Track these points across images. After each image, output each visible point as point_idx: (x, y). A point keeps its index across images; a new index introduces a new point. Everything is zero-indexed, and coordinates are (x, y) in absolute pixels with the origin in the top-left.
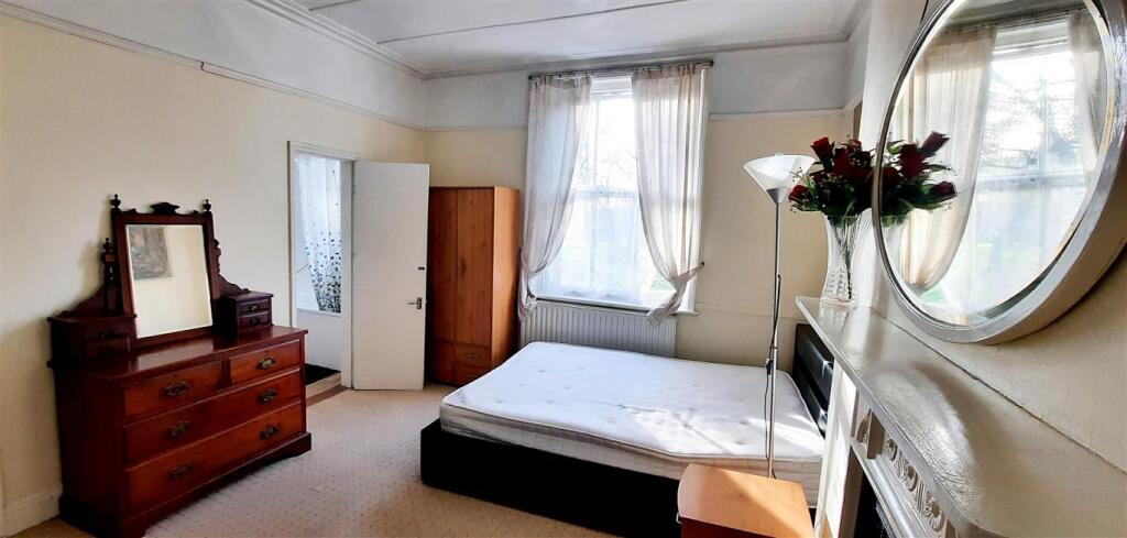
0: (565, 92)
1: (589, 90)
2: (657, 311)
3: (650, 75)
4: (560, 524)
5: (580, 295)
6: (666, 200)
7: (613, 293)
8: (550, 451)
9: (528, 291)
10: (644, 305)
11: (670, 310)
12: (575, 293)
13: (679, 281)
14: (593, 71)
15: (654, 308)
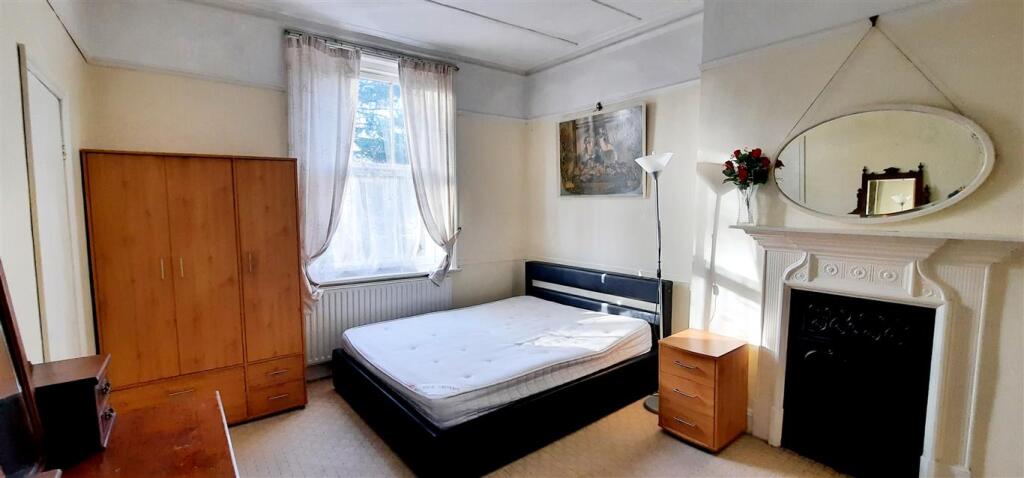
0: (333, 61)
1: (359, 63)
2: (438, 273)
3: (416, 66)
4: (558, 444)
5: (355, 275)
6: (434, 178)
7: (385, 266)
8: (542, 390)
9: (310, 281)
10: (422, 270)
11: (444, 272)
12: (346, 273)
13: (447, 245)
14: (362, 46)
15: (435, 271)
